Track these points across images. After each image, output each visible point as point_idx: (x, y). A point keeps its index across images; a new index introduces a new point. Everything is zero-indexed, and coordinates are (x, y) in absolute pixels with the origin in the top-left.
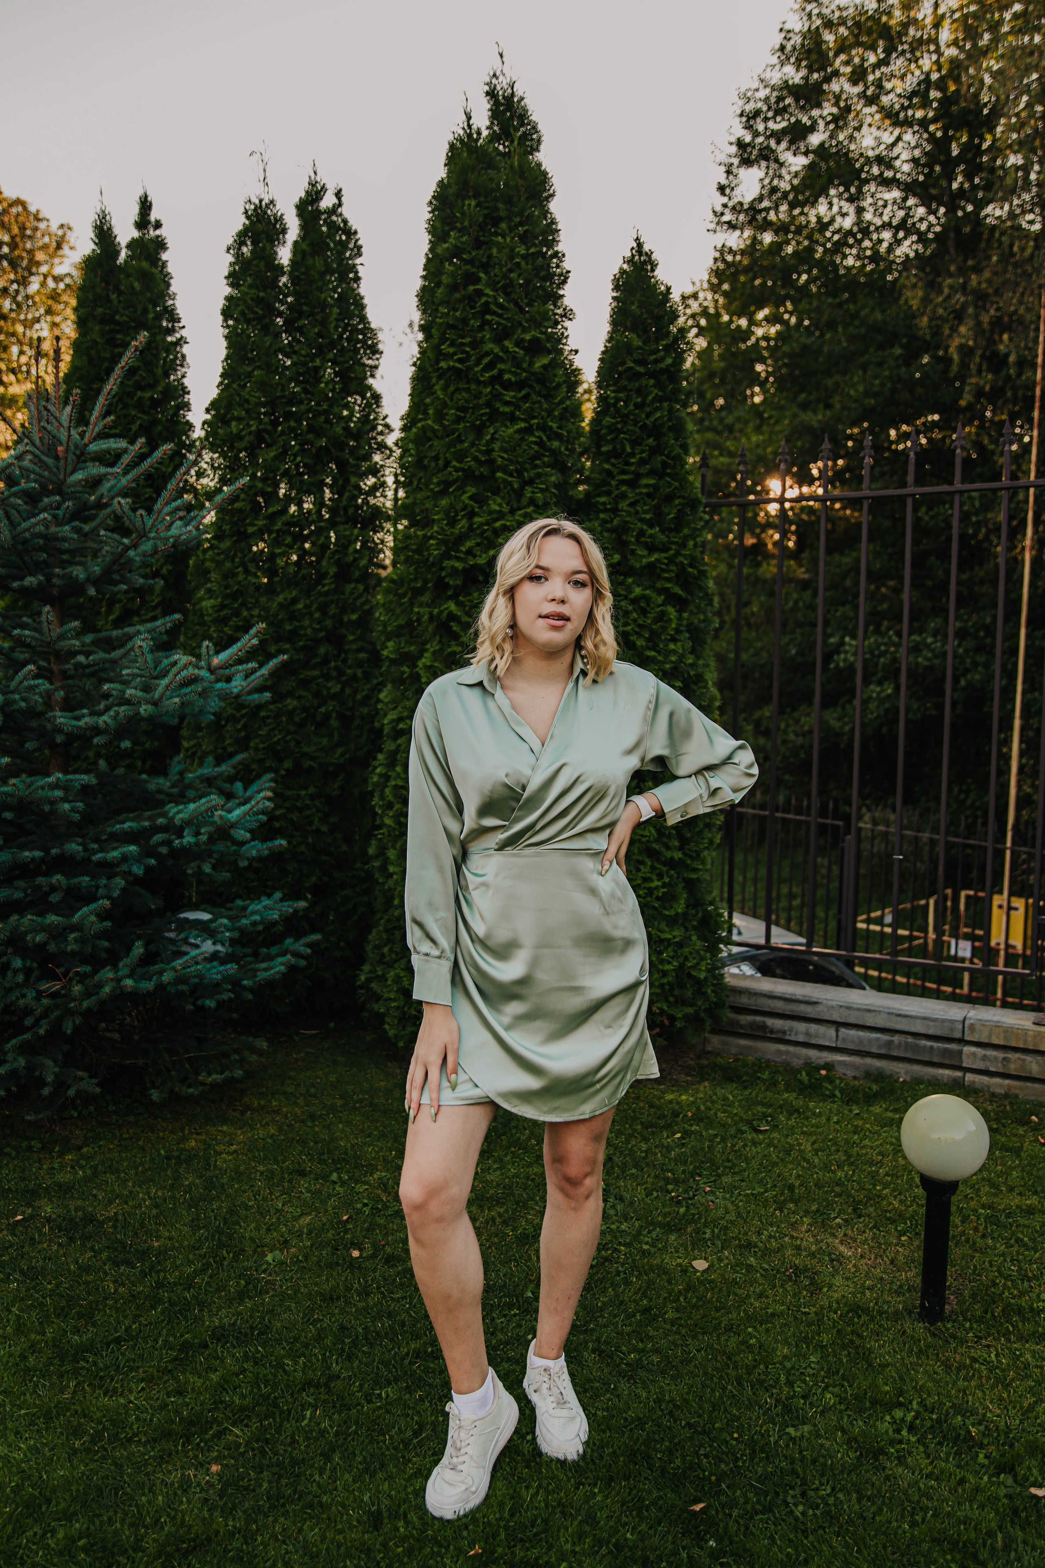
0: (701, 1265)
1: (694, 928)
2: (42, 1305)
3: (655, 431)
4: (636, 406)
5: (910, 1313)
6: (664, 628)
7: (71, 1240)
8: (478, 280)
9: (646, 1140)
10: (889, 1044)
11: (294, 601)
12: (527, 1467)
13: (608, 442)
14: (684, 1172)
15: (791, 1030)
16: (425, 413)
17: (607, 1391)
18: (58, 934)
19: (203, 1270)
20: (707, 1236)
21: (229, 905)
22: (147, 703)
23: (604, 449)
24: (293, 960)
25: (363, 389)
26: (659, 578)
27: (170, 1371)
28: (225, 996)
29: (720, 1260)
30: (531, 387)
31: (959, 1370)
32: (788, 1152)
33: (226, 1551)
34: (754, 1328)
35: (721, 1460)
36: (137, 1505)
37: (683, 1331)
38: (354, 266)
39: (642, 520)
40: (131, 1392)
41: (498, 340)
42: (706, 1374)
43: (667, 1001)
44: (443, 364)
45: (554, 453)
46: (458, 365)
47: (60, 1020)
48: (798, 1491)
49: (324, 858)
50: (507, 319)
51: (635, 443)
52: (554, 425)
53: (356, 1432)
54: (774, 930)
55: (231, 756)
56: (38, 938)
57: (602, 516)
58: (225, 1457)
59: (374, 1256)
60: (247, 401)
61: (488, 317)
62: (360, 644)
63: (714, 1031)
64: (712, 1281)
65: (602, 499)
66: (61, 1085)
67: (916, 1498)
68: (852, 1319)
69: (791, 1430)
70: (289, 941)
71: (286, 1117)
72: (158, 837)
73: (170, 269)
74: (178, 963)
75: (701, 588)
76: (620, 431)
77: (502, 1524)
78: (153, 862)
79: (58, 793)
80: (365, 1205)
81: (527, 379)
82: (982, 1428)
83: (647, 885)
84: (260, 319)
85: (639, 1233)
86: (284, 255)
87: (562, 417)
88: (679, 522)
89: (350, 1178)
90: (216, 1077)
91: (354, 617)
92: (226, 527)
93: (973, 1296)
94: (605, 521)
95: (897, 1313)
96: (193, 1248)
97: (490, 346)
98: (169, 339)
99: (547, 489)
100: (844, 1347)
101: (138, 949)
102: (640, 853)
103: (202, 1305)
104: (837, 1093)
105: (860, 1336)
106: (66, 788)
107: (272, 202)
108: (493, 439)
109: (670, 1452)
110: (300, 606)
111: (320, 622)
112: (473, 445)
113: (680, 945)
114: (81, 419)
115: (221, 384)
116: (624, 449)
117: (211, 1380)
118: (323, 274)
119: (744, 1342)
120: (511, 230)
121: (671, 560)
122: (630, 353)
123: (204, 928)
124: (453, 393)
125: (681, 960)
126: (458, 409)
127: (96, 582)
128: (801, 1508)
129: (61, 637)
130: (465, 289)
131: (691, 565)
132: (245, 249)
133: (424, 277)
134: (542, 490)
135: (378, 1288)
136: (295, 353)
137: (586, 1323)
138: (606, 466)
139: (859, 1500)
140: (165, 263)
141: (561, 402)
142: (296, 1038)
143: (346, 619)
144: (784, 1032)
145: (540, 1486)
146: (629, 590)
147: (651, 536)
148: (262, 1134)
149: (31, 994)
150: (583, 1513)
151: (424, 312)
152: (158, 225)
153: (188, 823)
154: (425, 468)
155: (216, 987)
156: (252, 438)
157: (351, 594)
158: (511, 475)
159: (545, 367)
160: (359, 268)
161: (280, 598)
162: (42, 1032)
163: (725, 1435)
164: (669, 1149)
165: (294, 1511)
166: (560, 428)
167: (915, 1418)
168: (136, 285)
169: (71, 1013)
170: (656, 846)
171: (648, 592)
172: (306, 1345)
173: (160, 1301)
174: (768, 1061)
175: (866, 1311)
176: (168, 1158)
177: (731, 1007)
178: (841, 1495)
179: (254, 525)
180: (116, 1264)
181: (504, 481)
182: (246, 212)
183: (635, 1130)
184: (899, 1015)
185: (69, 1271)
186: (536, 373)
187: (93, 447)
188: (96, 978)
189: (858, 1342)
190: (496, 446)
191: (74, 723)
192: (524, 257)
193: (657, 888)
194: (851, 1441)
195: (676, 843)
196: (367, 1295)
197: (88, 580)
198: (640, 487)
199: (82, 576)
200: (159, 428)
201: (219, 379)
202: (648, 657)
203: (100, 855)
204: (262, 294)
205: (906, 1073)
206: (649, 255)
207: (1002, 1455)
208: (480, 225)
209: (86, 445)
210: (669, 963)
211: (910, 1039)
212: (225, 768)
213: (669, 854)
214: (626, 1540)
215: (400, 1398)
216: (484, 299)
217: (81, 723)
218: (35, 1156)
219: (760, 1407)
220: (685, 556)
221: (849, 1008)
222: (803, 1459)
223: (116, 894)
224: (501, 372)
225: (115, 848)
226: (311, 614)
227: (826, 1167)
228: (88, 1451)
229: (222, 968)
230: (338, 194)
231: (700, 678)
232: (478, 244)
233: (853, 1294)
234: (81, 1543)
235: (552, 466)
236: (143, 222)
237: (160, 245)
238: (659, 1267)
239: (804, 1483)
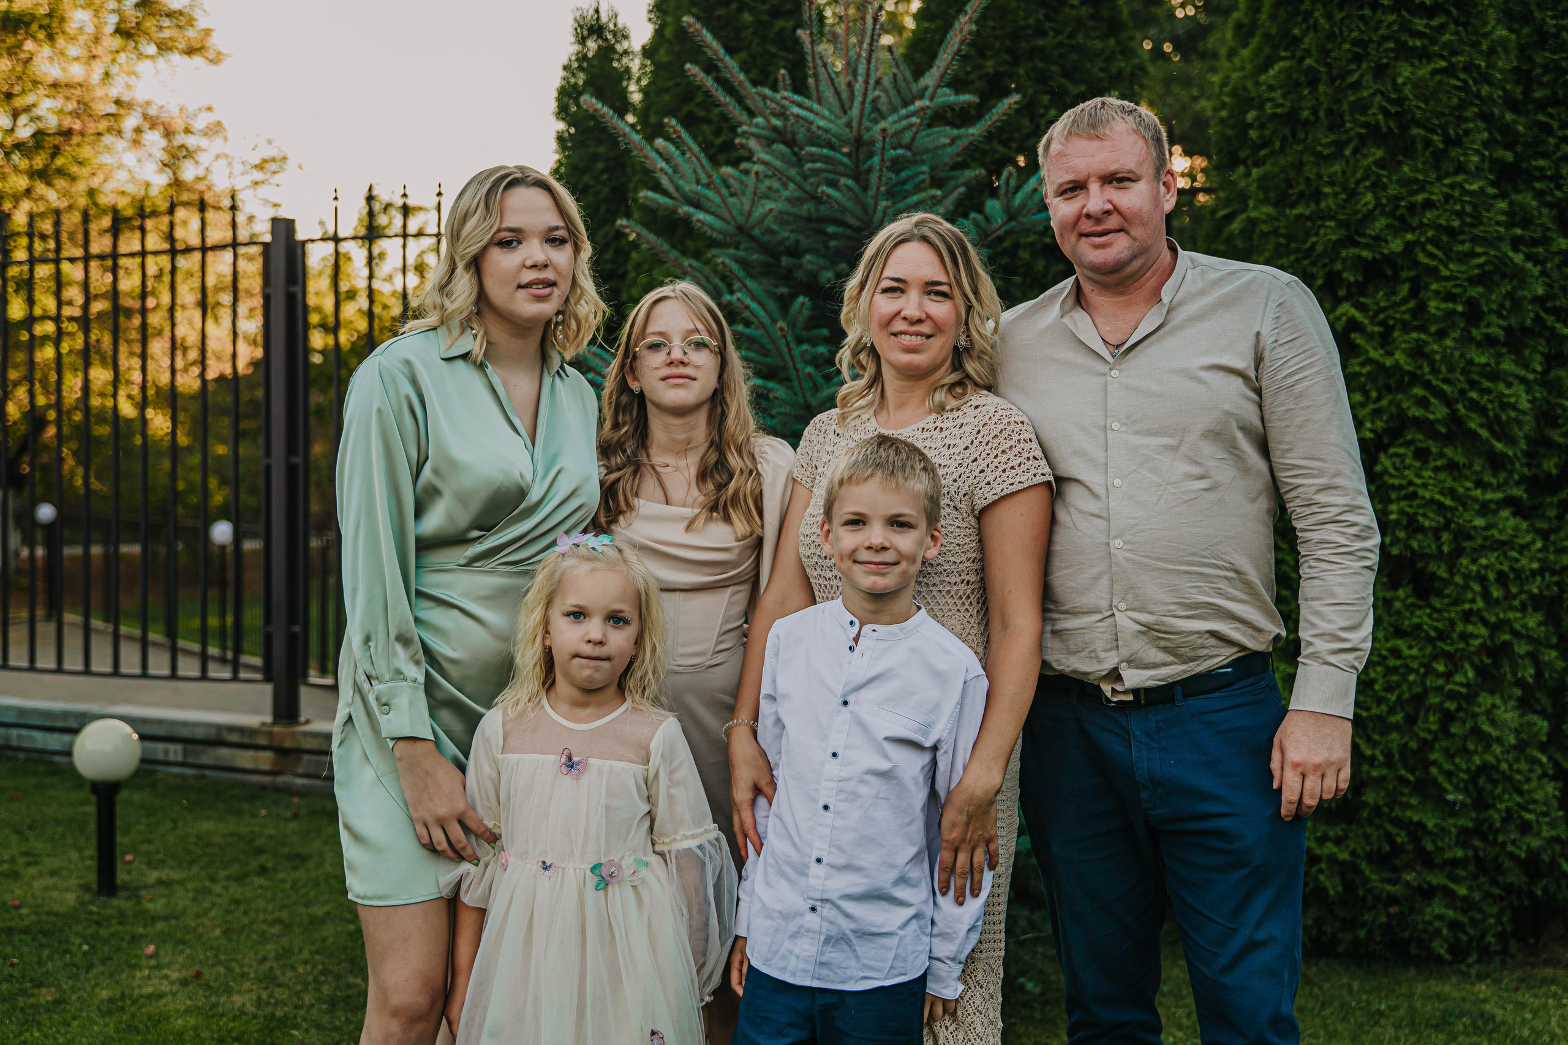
30: (1448, 13)
166: (1487, 67)
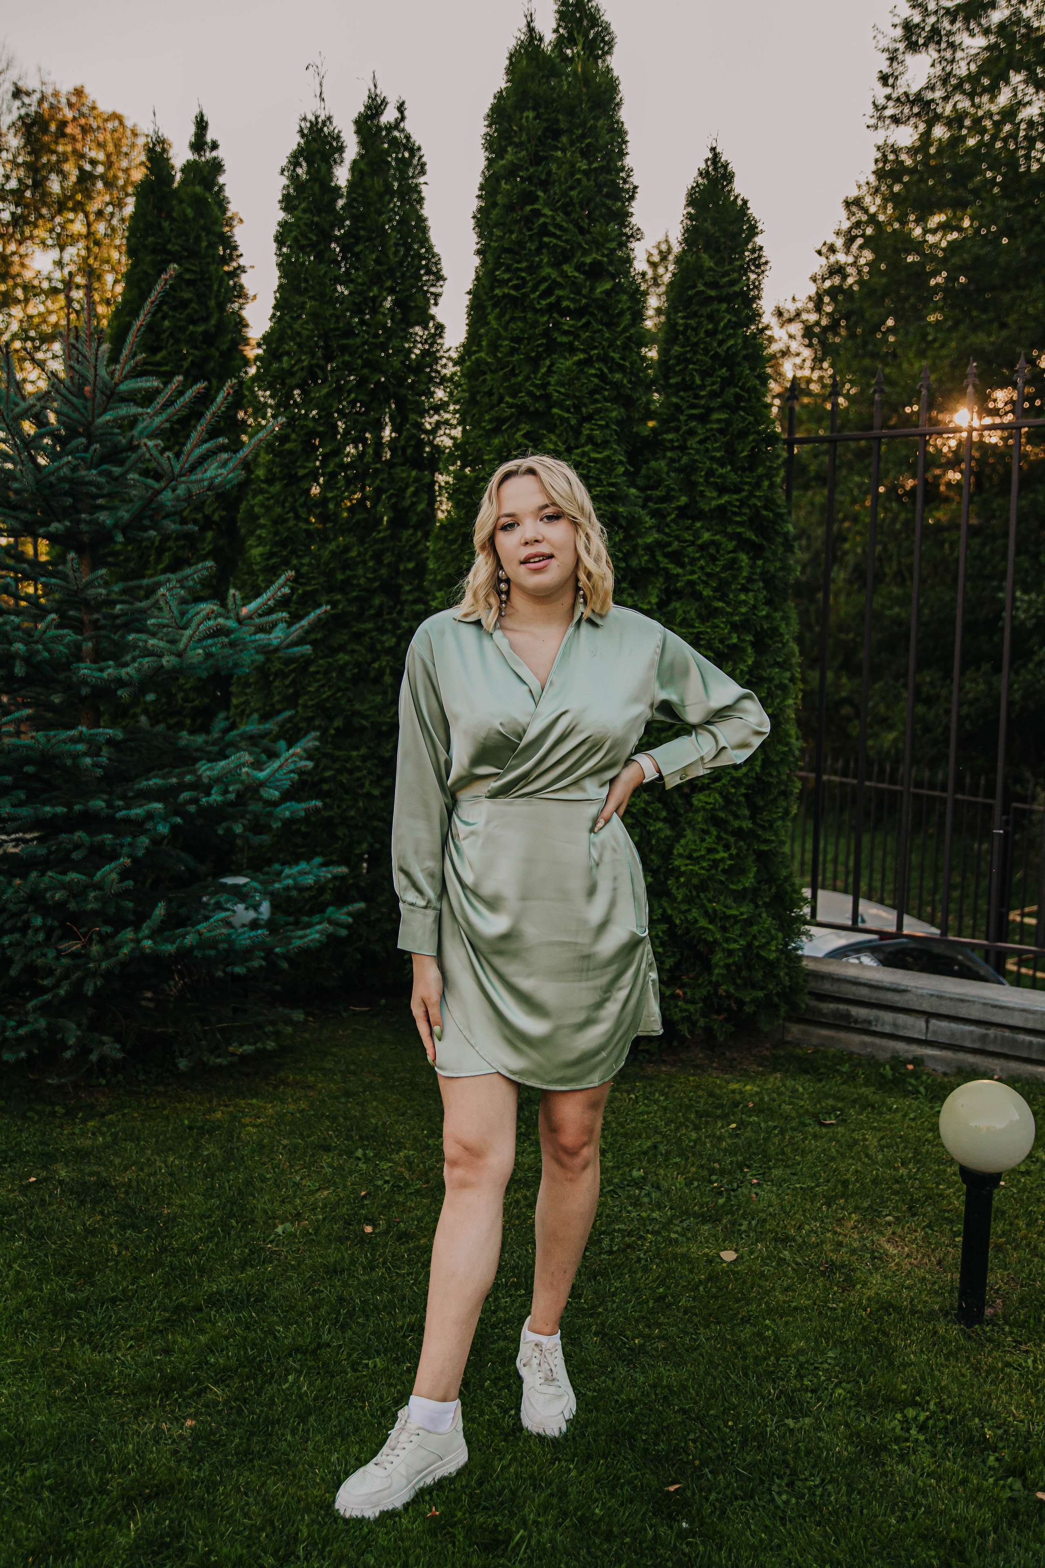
0: (729, 1256)
1: (766, 905)
2: (44, 1263)
3: (728, 360)
4: (708, 333)
5: (947, 1314)
6: (735, 577)
7: (82, 1203)
8: (536, 199)
9: (697, 1128)
10: (984, 1038)
11: (347, 549)
12: (505, 1440)
13: (677, 373)
14: (731, 1163)
15: (877, 1020)
16: (479, 345)
17: (603, 1373)
18: (78, 893)
19: (209, 1239)
20: (743, 1228)
21: (266, 869)
22: (171, 653)
23: (672, 381)
24: (331, 929)
25: (425, 318)
26: (731, 522)
27: (161, 1332)
28: (256, 964)
29: (751, 1252)
30: (592, 314)
31: (988, 1373)
32: (850, 1147)
33: (187, 1498)
34: (773, 1320)
35: (710, 1446)
36: (107, 1453)
37: (696, 1320)
38: (417, 185)
39: (713, 459)
40: (119, 1349)
41: (557, 264)
42: (710, 1362)
43: (735, 983)
44: (497, 291)
45: (617, 386)
46: (513, 292)
47: (81, 981)
48: (786, 1480)
49: (376, 823)
50: (566, 241)
51: (705, 374)
52: (616, 356)
53: (335, 1398)
54: (907, 919)
55: (279, 712)
56: (57, 896)
57: (669, 454)
58: (201, 1414)
59: (386, 1232)
60: (299, 334)
61: (546, 239)
62: (417, 594)
63: (789, 1019)
64: (737, 1273)
65: (670, 436)
66: (84, 1050)
67: (911, 1494)
68: (881, 1318)
69: (790, 1422)
70: (331, 909)
71: (320, 1093)
72: (185, 795)
73: (228, 192)
74: (202, 927)
75: (778, 533)
76: (688, 361)
77: (468, 1491)
78: (179, 820)
79: (81, 747)
80: (387, 1182)
81: (587, 306)
82: (1000, 1432)
83: (711, 857)
84: (313, 245)
85: (670, 1221)
86: (342, 176)
87: (625, 347)
88: (754, 459)
89: (375, 1155)
90: (248, 1048)
91: (411, 565)
92: (276, 470)
93: (1022, 1301)
94: (672, 460)
95: (932, 1312)
96: (202, 1217)
97: (547, 271)
98: (226, 268)
99: (607, 426)
100: (866, 1344)
101: (160, 910)
102: (705, 821)
103: (202, 1270)
104: (922, 1089)
105: (886, 1334)
106: (90, 741)
107: (329, 118)
108: (550, 371)
109: (657, 1435)
110: (353, 554)
111: (374, 571)
112: (528, 378)
113: (749, 922)
114: (114, 358)
115: (274, 315)
116: (693, 381)
117: (199, 1341)
118: (381, 196)
119: (759, 1334)
120: (572, 143)
121: (743, 503)
122: (701, 276)
123: (239, 893)
124: (508, 323)
125: (749, 938)
126: (513, 340)
127: (125, 529)
128: (784, 1497)
129: (89, 585)
130: (522, 209)
131: (766, 508)
132: (299, 171)
133: (479, 197)
134: (601, 427)
135: (384, 1263)
136: (352, 281)
137: (594, 1307)
138: (675, 400)
139: (849, 1493)
140: (221, 188)
141: (625, 330)
142: (345, 1015)
143: (402, 568)
144: (870, 1022)
145: (514, 1459)
146: (697, 535)
147: (721, 476)
148: (292, 1107)
149: (51, 954)
150: (554, 1486)
151: (481, 236)
152: (215, 146)
153: (218, 780)
154: (477, 403)
155: (247, 953)
156: (304, 374)
157: (408, 540)
158: (568, 411)
159: (608, 293)
160: (423, 188)
161: (332, 546)
162: (62, 992)
163: (720, 1423)
164: (720, 1139)
165: (260, 1466)
166: (623, 358)
167: (928, 1418)
168: (189, 212)
169: (94, 974)
170: (722, 815)
171: (718, 537)
172: (301, 1314)
173: (162, 1265)
174: (852, 1053)
175: (897, 1309)
176: (190, 1128)
177: (811, 993)
178: (829, 1487)
179: (305, 467)
180: (123, 1228)
181: (562, 419)
182: (301, 131)
183: (687, 1119)
184: (995, 1006)
185: (75, 1233)
186: (595, 300)
187: (123, 387)
188: (117, 939)
189: (882, 1339)
190: (553, 380)
191: (97, 674)
192: (586, 173)
193: (722, 860)
194: (853, 1436)
195: (747, 812)
196: (373, 1269)
197: (116, 525)
198: (710, 422)
199: (109, 522)
200: (212, 364)
201: (271, 312)
202: (716, 609)
203: (124, 812)
204: (316, 219)
205: (1002, 1070)
206: (725, 166)
207: (1014, 1459)
208: (539, 139)
209: (117, 385)
210: (736, 941)
211: (1007, 1033)
212: (268, 726)
213: (736, 824)
214: (593, 1514)
215: (387, 1369)
216: (542, 220)
217: (105, 675)
218: (57, 1122)
219: (763, 1398)
220: (759, 498)
221: (940, 997)
222: (797, 1451)
223: (140, 853)
224: (559, 299)
225: (141, 806)
226: (365, 562)
227: (889, 1164)
228: (67, 1400)
229: (253, 933)
230: (401, 108)
231: (775, 632)
232: (537, 160)
233: (890, 1292)
234: (47, 1483)
235: (614, 400)
236: (198, 145)
237: (217, 167)
238: (683, 1256)
239: (794, 1473)
